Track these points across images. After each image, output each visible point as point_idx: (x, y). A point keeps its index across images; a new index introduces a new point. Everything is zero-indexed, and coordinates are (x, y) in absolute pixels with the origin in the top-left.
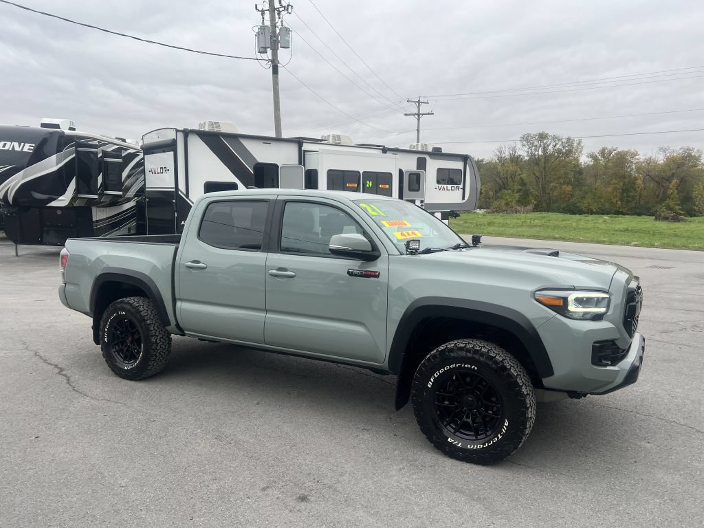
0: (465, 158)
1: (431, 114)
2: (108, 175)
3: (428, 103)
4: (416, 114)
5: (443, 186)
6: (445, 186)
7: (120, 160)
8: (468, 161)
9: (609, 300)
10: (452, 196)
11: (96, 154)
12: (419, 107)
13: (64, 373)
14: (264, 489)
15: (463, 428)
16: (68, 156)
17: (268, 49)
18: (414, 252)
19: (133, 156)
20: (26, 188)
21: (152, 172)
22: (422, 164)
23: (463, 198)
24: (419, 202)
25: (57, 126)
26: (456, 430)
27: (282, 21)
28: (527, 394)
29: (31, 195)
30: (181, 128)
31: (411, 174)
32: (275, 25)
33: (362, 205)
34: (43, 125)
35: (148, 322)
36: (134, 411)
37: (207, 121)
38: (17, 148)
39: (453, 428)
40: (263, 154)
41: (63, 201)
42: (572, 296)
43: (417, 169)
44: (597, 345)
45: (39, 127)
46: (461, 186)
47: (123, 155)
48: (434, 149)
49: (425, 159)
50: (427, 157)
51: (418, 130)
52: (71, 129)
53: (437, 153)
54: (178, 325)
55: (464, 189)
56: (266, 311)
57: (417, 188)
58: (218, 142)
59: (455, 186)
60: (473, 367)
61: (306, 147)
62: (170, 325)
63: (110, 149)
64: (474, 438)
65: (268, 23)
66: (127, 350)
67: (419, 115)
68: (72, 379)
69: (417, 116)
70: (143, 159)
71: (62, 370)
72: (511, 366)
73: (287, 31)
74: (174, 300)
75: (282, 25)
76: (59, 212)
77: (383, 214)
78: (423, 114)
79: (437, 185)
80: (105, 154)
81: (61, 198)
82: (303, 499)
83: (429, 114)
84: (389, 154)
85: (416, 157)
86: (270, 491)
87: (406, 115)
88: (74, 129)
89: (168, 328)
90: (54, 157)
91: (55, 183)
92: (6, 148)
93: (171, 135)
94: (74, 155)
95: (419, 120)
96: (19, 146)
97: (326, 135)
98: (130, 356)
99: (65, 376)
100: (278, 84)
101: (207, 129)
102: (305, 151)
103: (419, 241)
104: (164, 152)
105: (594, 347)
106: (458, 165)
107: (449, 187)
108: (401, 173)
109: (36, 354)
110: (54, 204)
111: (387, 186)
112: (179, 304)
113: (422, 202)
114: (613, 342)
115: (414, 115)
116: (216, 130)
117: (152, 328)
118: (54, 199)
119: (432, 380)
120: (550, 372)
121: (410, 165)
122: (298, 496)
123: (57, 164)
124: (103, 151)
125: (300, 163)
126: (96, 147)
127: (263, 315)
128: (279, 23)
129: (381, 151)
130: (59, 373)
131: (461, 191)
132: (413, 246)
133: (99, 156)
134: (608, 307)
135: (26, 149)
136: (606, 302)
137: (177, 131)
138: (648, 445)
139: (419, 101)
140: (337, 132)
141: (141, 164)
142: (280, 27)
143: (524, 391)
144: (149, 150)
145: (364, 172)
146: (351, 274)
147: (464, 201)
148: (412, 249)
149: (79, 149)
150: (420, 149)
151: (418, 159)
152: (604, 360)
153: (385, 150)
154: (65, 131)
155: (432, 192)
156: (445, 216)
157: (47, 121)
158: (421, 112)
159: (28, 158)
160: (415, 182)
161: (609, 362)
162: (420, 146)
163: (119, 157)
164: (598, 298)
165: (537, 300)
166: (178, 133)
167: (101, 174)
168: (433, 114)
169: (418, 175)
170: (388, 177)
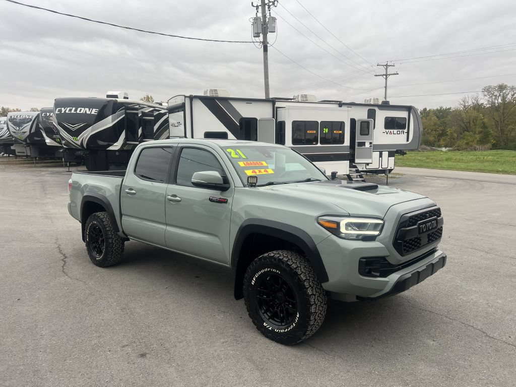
0: (409, 109)
1: (396, 74)
2: (145, 128)
3: (394, 66)
4: (384, 75)
5: (390, 130)
6: (392, 131)
7: (153, 118)
8: (412, 110)
9: (383, 225)
10: (398, 138)
11: (137, 114)
12: (386, 69)
13: (65, 260)
14: (124, 346)
15: (274, 316)
16: (120, 116)
17: (261, 34)
18: (252, 185)
19: (164, 114)
20: (93, 138)
21: (174, 125)
22: (371, 114)
23: (408, 140)
24: (369, 143)
25: (116, 96)
26: (270, 318)
27: (270, 13)
28: (313, 294)
29: (97, 143)
30: (188, 95)
31: (362, 122)
32: (265, 15)
33: (229, 150)
34: (108, 96)
35: (107, 229)
36: (87, 288)
37: (209, 89)
38: (88, 112)
39: (268, 315)
40: (246, 111)
41: (117, 146)
43: (368, 118)
44: (365, 260)
45: (105, 97)
46: (406, 131)
47: (155, 114)
48: (384, 102)
49: (375, 111)
50: (376, 109)
51: (386, 87)
52: (125, 98)
53: (385, 106)
54: (123, 232)
55: (408, 133)
56: (167, 224)
57: (367, 133)
58: (215, 104)
59: (401, 130)
60: (278, 271)
61: (278, 104)
62: (119, 231)
63: (147, 110)
64: (280, 324)
65: (260, 15)
66: (99, 247)
67: (386, 75)
68: (67, 264)
69: (385, 76)
70: (168, 117)
71: (66, 257)
72: (303, 272)
73: (274, 19)
74: (121, 215)
75: (270, 16)
76: (117, 154)
77: (244, 157)
78: (390, 75)
79: (384, 130)
80: (144, 114)
81: (115, 144)
82: (143, 355)
83: (394, 74)
84: (344, 108)
85: (366, 109)
86: (126, 348)
87: (376, 76)
88: (127, 98)
89: (118, 233)
90: (110, 117)
91: (111, 134)
92: (82, 112)
93: (179, 101)
94: (124, 116)
95: (386, 79)
96: (89, 110)
97: (296, 95)
98: (100, 252)
99: (65, 262)
100: (267, 59)
101: (208, 95)
102: (277, 108)
103: (256, 177)
104: (178, 111)
105: (360, 261)
106: (403, 114)
107: (395, 131)
108: (353, 122)
109: (58, 247)
110: (111, 148)
111: (341, 132)
112: (123, 218)
113: (371, 143)
114: (383, 258)
115: (383, 75)
116: (214, 95)
117: (110, 233)
118: (111, 145)
119: (254, 279)
120: (327, 280)
121: (361, 115)
122: (142, 353)
123: (112, 122)
124: (142, 112)
126: (137, 109)
127: (164, 227)
128: (268, 15)
129: (337, 105)
130: (63, 260)
131: (406, 134)
132: (251, 181)
133: (139, 116)
134: (381, 231)
135: (93, 113)
136: (380, 227)
137: (185, 97)
139: (387, 64)
140: (304, 93)
141: (167, 121)
142: (268, 17)
143: (310, 292)
144: (172, 110)
145: (322, 122)
146: (211, 200)
147: (408, 142)
148: (252, 183)
149: (128, 111)
150: (372, 103)
151: (369, 110)
152: (374, 272)
153: (341, 104)
154: (120, 100)
155: (381, 135)
156: (391, 154)
157: (110, 93)
158: (388, 73)
159: (95, 118)
160: (367, 128)
161: (378, 274)
162: (372, 100)
163: (152, 116)
164: (372, 224)
165: (319, 223)
166: (186, 98)
167: (141, 128)
168: (398, 74)
169: (368, 123)
170: (341, 125)
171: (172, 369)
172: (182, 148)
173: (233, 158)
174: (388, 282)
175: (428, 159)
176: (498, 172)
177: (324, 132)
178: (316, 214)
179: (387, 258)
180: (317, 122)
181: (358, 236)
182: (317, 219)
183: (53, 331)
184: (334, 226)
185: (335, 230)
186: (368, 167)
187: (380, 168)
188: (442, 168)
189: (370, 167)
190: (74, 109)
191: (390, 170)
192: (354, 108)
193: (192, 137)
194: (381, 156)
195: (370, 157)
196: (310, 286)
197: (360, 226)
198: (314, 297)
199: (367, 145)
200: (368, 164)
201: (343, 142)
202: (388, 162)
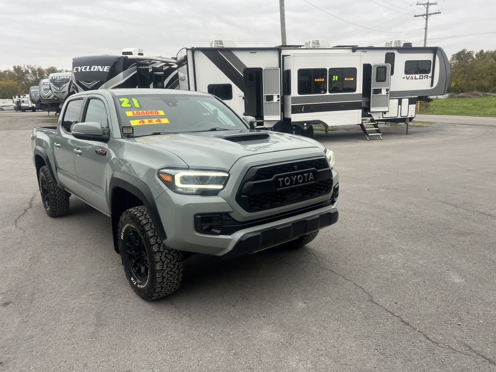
0: (435, 50)
1: (438, 13)
3: (436, 4)
4: (424, 15)
5: (411, 75)
6: (414, 76)
7: (162, 73)
8: (438, 52)
9: (228, 178)
10: (421, 84)
11: (148, 69)
12: (427, 8)
16: (131, 72)
18: (129, 136)
21: (182, 80)
22: (390, 58)
23: (432, 85)
24: (385, 90)
25: (131, 53)
26: (137, 273)
30: (190, 48)
31: (379, 68)
33: (122, 99)
34: (124, 53)
37: (214, 40)
38: (101, 70)
42: (179, 175)
43: (386, 63)
44: (199, 217)
45: (121, 55)
46: (430, 75)
47: (164, 69)
48: (405, 44)
49: (393, 54)
50: (396, 52)
51: (426, 29)
52: (139, 54)
53: (407, 48)
55: (432, 77)
56: (77, 177)
57: (384, 79)
58: (217, 55)
59: (424, 75)
61: (284, 52)
63: (158, 65)
64: (142, 280)
67: (427, 15)
69: (425, 17)
70: (178, 72)
71: (30, 208)
74: (56, 168)
77: (137, 106)
78: (431, 14)
79: (405, 76)
80: (155, 69)
83: (436, 13)
84: (358, 53)
87: (415, 16)
88: (142, 54)
90: (121, 74)
92: (95, 70)
93: (185, 53)
94: (136, 72)
95: (427, 19)
96: (102, 68)
101: (213, 46)
102: (284, 56)
103: (134, 127)
104: (184, 65)
105: (196, 218)
106: (428, 57)
107: (418, 76)
108: (367, 68)
111: (353, 79)
112: (58, 171)
113: (387, 90)
114: (227, 214)
115: (422, 16)
116: (220, 46)
119: (122, 234)
120: (164, 236)
121: (377, 59)
123: (124, 79)
124: (153, 67)
126: (148, 65)
129: (351, 50)
131: (430, 79)
132: (126, 131)
133: (150, 71)
134: (225, 185)
135: (105, 70)
137: (187, 49)
139: (428, 3)
140: (317, 39)
141: (177, 75)
144: (180, 64)
145: (331, 69)
146: (96, 152)
147: (433, 88)
148: (128, 134)
149: (140, 67)
150: (393, 46)
151: (387, 54)
153: (354, 49)
154: (135, 56)
155: (400, 81)
156: (411, 101)
157: (125, 50)
158: (429, 13)
159: (107, 74)
160: (383, 74)
161: (219, 232)
162: (393, 43)
163: (162, 70)
164: (213, 177)
165: (159, 177)
166: (188, 51)
167: (152, 83)
168: (440, 13)
169: (385, 68)
170: (352, 72)
172: (89, 99)
173: (122, 107)
174: (231, 239)
175: (474, 105)
177: (334, 80)
178: (156, 166)
179: (231, 215)
180: (326, 70)
181: (198, 190)
182: (159, 172)
184: (169, 179)
185: (170, 183)
186: (384, 116)
187: (399, 117)
189: (387, 116)
190: (88, 67)
191: (411, 119)
192: (369, 53)
193: (196, 90)
194: (400, 103)
195: (387, 105)
196: (157, 242)
198: (160, 254)
199: (384, 92)
200: (385, 113)
201: (354, 90)
202: (408, 110)
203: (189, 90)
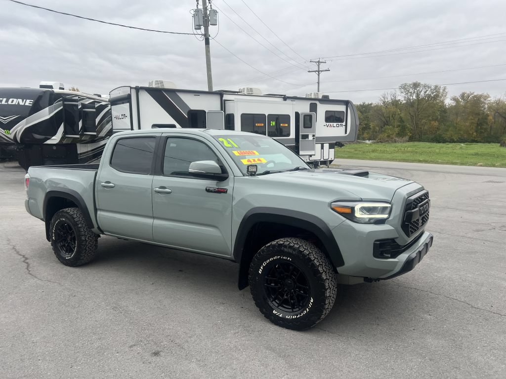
0: (347, 103)
2: (86, 120)
3: (325, 63)
4: (316, 71)
5: (330, 124)
6: (332, 124)
7: (94, 110)
8: (349, 105)
9: (391, 209)
10: (337, 131)
11: (77, 106)
12: (319, 66)
13: (27, 261)
14: (131, 347)
15: (283, 303)
16: (57, 107)
17: (202, 27)
18: (253, 174)
19: (106, 106)
20: (28, 131)
21: (117, 118)
22: (313, 108)
23: (346, 133)
24: (312, 136)
25: (51, 87)
26: (280, 305)
27: (211, 6)
28: (327, 279)
29: (33, 136)
30: (134, 86)
31: (305, 116)
32: (206, 8)
33: (221, 139)
34: (41, 86)
35: (80, 225)
36: (64, 289)
37: (154, 80)
38: (21, 103)
39: (277, 303)
40: (194, 103)
41: (55, 139)
42: (358, 206)
43: (310, 111)
44: (378, 242)
45: (38, 88)
47: (96, 106)
48: (324, 97)
49: (316, 104)
50: (317, 103)
51: (318, 83)
52: (61, 88)
53: (326, 100)
54: (99, 228)
55: (346, 126)
56: (154, 218)
57: (310, 126)
58: (162, 96)
59: (340, 124)
60: (289, 258)
61: (226, 97)
62: (93, 227)
63: (87, 102)
64: (291, 310)
65: (201, 7)
66: (68, 245)
67: (319, 71)
68: (31, 266)
69: (317, 73)
70: (111, 109)
71: (27, 259)
72: (315, 258)
73: (215, 12)
74: (96, 210)
75: (211, 8)
76: (55, 148)
77: (236, 146)
78: (322, 71)
79: (325, 123)
80: (84, 106)
81: (53, 138)
82: (156, 354)
83: (326, 70)
84: (288, 101)
85: (308, 103)
86: (135, 348)
87: (309, 72)
88: (63, 89)
89: (92, 230)
90: (47, 109)
91: (49, 127)
92: (14, 103)
93: (127, 91)
94: (62, 107)
95: (319, 75)
96: (23, 102)
97: (242, 88)
98: (70, 251)
99: (27, 263)
100: (209, 52)
101: (154, 86)
102: (225, 100)
103: (256, 165)
104: (123, 103)
105: (374, 244)
106: (342, 108)
107: (335, 124)
108: (297, 114)
109: (14, 248)
110: (49, 142)
111: (287, 125)
112: (99, 212)
113: (314, 136)
114: (393, 240)
115: (315, 71)
116: (160, 86)
117: (82, 230)
118: (49, 139)
119: (262, 268)
120: (342, 263)
121: (303, 108)
122: (154, 351)
123: (49, 114)
124: (82, 104)
125: (222, 110)
126: (77, 101)
127: (149, 221)
128: (209, 7)
129: (282, 99)
130: (24, 261)
131: (344, 127)
132: (251, 169)
133: (80, 107)
134: (390, 214)
135: (27, 104)
136: (388, 210)
137: (131, 88)
138: (429, 317)
139: (319, 61)
140: (250, 87)
141: (109, 113)
142: (210, 9)
143: (324, 277)
144: (114, 102)
145: (269, 115)
146: (208, 191)
147: (346, 135)
148: (252, 171)
149: (66, 103)
150: (313, 97)
151: (311, 104)
152: (385, 253)
153: (285, 98)
154: (56, 90)
155: (322, 129)
156: (331, 146)
157: (44, 83)
158: (320, 70)
159: (29, 109)
160: (308, 121)
161: (389, 256)
162: (313, 95)
163: (93, 108)
164: (381, 207)
165: (333, 209)
166: (132, 90)
167: (81, 120)
168: (329, 70)
169: (310, 116)
170: (287, 118)
171: (193, 365)
172: (168, 138)
173: (227, 147)
174: (397, 262)
175: (356, 150)
176: (420, 161)
177: (272, 125)
178: (328, 200)
179: (397, 240)
180: (265, 115)
181: (370, 219)
182: (330, 205)
183: (44, 337)
184: (348, 211)
185: (350, 215)
186: (311, 159)
187: (322, 160)
188: (371, 159)
189: (313, 158)
190: (5, 99)
191: (331, 161)
192: (296, 102)
194: (322, 148)
195: (313, 149)
196: (324, 271)
197: (370, 210)
198: (328, 281)
199: (311, 138)
200: (311, 156)
201: (288, 135)
202: (329, 154)
203: (132, 129)
